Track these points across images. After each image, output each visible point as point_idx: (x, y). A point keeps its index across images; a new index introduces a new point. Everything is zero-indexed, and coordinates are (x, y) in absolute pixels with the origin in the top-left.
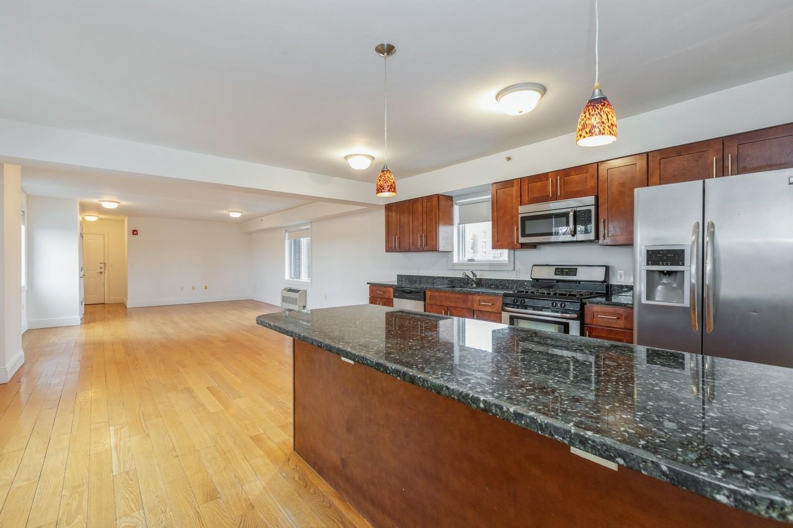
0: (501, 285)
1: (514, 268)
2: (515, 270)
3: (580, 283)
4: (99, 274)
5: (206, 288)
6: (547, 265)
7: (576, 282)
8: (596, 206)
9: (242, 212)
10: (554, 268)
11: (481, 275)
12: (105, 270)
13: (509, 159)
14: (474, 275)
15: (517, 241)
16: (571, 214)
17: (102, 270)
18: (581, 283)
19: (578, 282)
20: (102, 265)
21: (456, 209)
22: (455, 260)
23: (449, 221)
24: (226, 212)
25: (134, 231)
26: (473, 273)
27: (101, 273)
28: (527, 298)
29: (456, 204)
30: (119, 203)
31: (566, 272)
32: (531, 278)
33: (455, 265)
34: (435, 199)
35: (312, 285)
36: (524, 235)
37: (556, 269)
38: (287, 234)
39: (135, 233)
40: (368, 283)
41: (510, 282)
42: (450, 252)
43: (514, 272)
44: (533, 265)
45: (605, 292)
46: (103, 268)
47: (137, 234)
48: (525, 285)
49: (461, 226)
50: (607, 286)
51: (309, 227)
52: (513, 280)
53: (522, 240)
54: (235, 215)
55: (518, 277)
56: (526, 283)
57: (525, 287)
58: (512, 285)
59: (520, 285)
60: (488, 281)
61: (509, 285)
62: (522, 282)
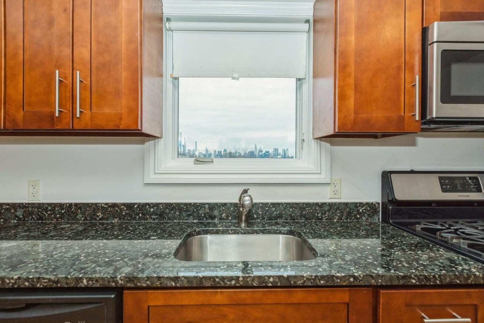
1: (331, 179)
2: (333, 182)
48: (360, 214)
55: (336, 196)
56: (363, 208)
57: (359, 218)
58: (328, 216)
59: (349, 214)
60: (269, 207)
61: (322, 214)
62: (352, 207)
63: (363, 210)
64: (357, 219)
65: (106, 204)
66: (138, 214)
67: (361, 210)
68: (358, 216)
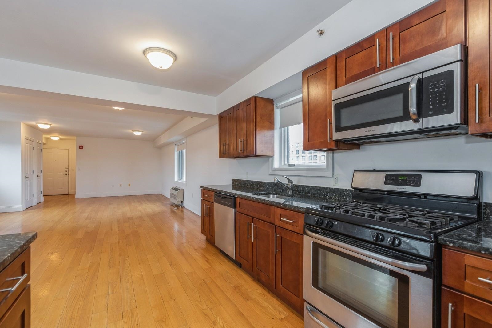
0: (318, 193)
1: (333, 174)
2: (334, 176)
3: (425, 198)
4: (65, 175)
5: (129, 185)
6: (374, 170)
7: (419, 195)
8: (463, 63)
9: (142, 132)
10: (384, 175)
11: (299, 181)
12: (69, 173)
13: (321, 33)
14: (290, 181)
15: (331, 139)
16: (413, 86)
17: (67, 173)
18: (428, 197)
19: (423, 197)
20: (67, 170)
21: (277, 113)
22: (276, 165)
23: (271, 125)
24: (130, 131)
25: (80, 146)
26: (288, 179)
27: (66, 174)
28: (336, 220)
29: (277, 108)
30: (51, 125)
31: (402, 180)
32: (352, 187)
33: (275, 170)
34: (252, 102)
35: (186, 186)
36: (339, 129)
37: (387, 175)
38: (176, 147)
39: (81, 147)
40: (201, 187)
41: (328, 191)
42: (272, 156)
43: (332, 179)
44: (356, 171)
45: (476, 217)
46: (68, 172)
47: (82, 149)
48: (345, 196)
49: (283, 129)
50: (480, 205)
51: (185, 141)
52: (331, 189)
53: (337, 136)
54: (138, 133)
55: (337, 185)
56: (347, 193)
57: (345, 198)
58: (329, 195)
59: (340, 195)
60: (305, 188)
61: (327, 194)
62: (341, 191)
63: (347, 194)
64: (344, 199)
65: (260, 182)
66: (267, 186)
67: (346, 194)
68: (344, 197)
